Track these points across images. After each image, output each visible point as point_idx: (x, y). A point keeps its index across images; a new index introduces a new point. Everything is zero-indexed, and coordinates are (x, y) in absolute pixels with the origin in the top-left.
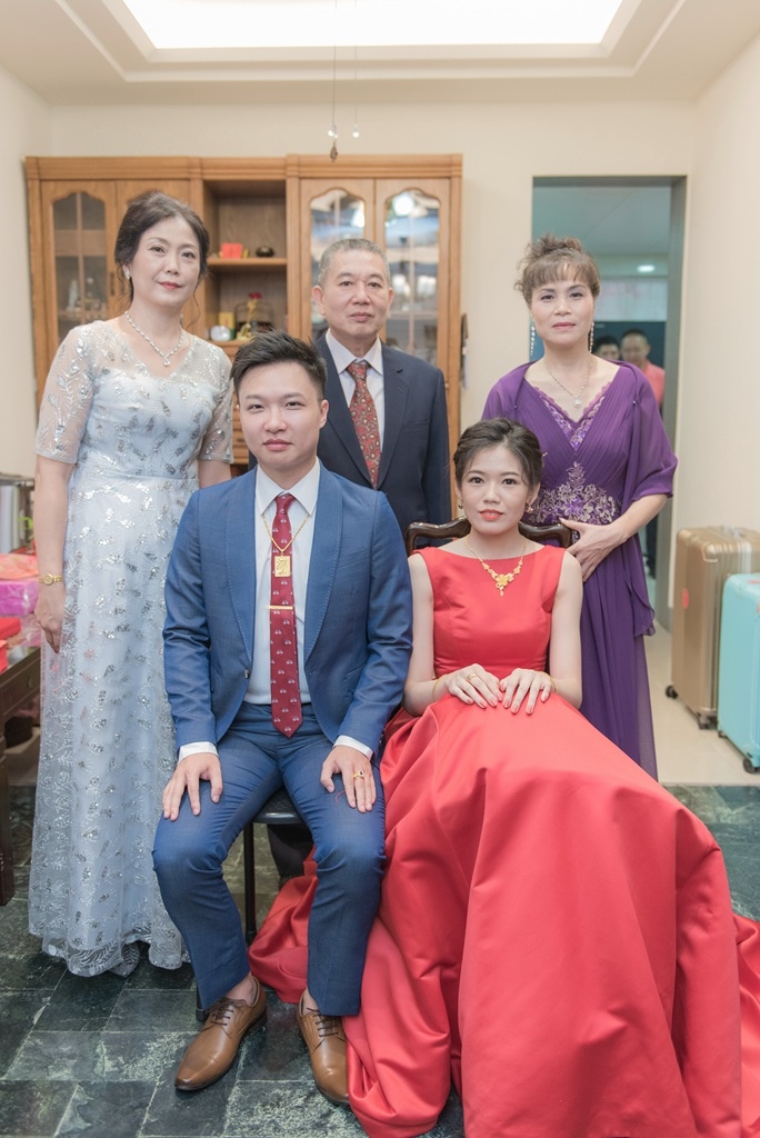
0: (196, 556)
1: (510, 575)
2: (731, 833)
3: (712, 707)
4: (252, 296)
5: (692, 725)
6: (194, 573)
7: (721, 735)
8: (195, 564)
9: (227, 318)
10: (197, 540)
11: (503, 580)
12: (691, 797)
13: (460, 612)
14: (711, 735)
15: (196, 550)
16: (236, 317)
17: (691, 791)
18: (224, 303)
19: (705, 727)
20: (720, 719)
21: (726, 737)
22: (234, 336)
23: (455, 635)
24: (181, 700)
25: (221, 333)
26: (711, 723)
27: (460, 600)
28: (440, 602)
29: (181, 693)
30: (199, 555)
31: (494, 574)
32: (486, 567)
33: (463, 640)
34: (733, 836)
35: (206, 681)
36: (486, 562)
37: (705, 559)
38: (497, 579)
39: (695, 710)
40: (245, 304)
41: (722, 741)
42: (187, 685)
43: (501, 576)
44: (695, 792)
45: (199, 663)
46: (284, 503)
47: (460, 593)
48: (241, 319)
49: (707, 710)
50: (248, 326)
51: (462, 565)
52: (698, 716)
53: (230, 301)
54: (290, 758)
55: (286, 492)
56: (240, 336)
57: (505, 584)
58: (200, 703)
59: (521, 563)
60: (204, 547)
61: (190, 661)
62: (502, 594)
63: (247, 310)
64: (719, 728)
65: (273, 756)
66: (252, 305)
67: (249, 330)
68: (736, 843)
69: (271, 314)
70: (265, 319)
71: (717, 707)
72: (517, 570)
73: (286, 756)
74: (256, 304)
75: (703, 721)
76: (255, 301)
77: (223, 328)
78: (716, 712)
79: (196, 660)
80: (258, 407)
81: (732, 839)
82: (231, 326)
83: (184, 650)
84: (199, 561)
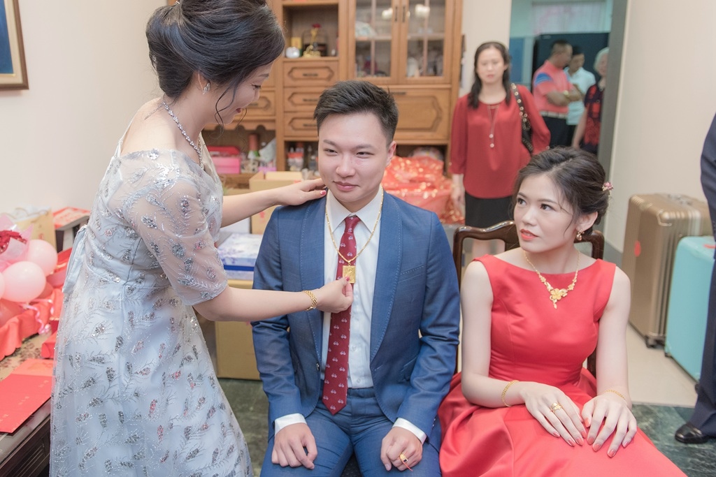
0: (277, 264)
1: (565, 291)
2: (701, 459)
3: (659, 333)
4: (314, 26)
5: (640, 344)
6: (277, 278)
7: (667, 355)
8: (277, 270)
9: (297, 41)
10: (279, 252)
11: (557, 294)
12: (656, 417)
13: (519, 319)
14: (658, 354)
15: (278, 260)
16: (303, 40)
17: (655, 410)
18: (295, 31)
19: (652, 347)
20: (668, 343)
21: (671, 358)
22: (302, 54)
23: (512, 340)
24: (270, 379)
25: (293, 52)
26: (659, 344)
27: (519, 308)
28: (498, 306)
29: (272, 373)
30: (280, 263)
31: (549, 287)
32: (543, 279)
33: (519, 346)
34: (703, 462)
35: (289, 359)
36: (543, 275)
37: (660, 223)
38: (552, 292)
39: (644, 333)
40: (309, 31)
41: (668, 360)
42: (275, 365)
43: (557, 290)
44: (659, 411)
45: (282, 346)
46: (351, 223)
47: (518, 303)
48: (306, 42)
49: (654, 335)
50: (311, 47)
51: (519, 278)
52: (646, 338)
53: (299, 29)
54: (361, 435)
55: (353, 214)
56: (305, 53)
57: (559, 298)
58: (286, 381)
59: (575, 280)
60: (283, 258)
61: (275, 344)
62: (555, 306)
63: (311, 35)
64: (666, 350)
65: (348, 433)
66: (314, 32)
67: (312, 50)
68: (708, 470)
69: (327, 38)
70: (322, 41)
71: (664, 332)
72: (571, 287)
73: (357, 433)
74: (318, 32)
75: (651, 342)
76: (316, 29)
77: (294, 48)
78: (665, 337)
79: (280, 342)
80: (332, 151)
81: (703, 465)
82: (300, 46)
83: (269, 335)
84: (280, 268)
